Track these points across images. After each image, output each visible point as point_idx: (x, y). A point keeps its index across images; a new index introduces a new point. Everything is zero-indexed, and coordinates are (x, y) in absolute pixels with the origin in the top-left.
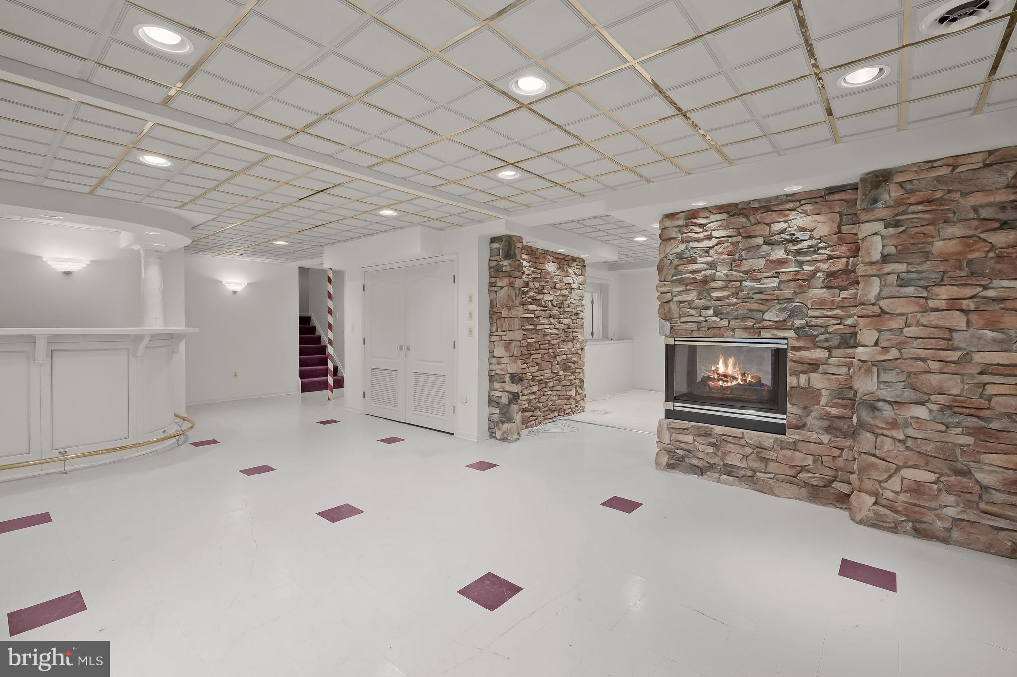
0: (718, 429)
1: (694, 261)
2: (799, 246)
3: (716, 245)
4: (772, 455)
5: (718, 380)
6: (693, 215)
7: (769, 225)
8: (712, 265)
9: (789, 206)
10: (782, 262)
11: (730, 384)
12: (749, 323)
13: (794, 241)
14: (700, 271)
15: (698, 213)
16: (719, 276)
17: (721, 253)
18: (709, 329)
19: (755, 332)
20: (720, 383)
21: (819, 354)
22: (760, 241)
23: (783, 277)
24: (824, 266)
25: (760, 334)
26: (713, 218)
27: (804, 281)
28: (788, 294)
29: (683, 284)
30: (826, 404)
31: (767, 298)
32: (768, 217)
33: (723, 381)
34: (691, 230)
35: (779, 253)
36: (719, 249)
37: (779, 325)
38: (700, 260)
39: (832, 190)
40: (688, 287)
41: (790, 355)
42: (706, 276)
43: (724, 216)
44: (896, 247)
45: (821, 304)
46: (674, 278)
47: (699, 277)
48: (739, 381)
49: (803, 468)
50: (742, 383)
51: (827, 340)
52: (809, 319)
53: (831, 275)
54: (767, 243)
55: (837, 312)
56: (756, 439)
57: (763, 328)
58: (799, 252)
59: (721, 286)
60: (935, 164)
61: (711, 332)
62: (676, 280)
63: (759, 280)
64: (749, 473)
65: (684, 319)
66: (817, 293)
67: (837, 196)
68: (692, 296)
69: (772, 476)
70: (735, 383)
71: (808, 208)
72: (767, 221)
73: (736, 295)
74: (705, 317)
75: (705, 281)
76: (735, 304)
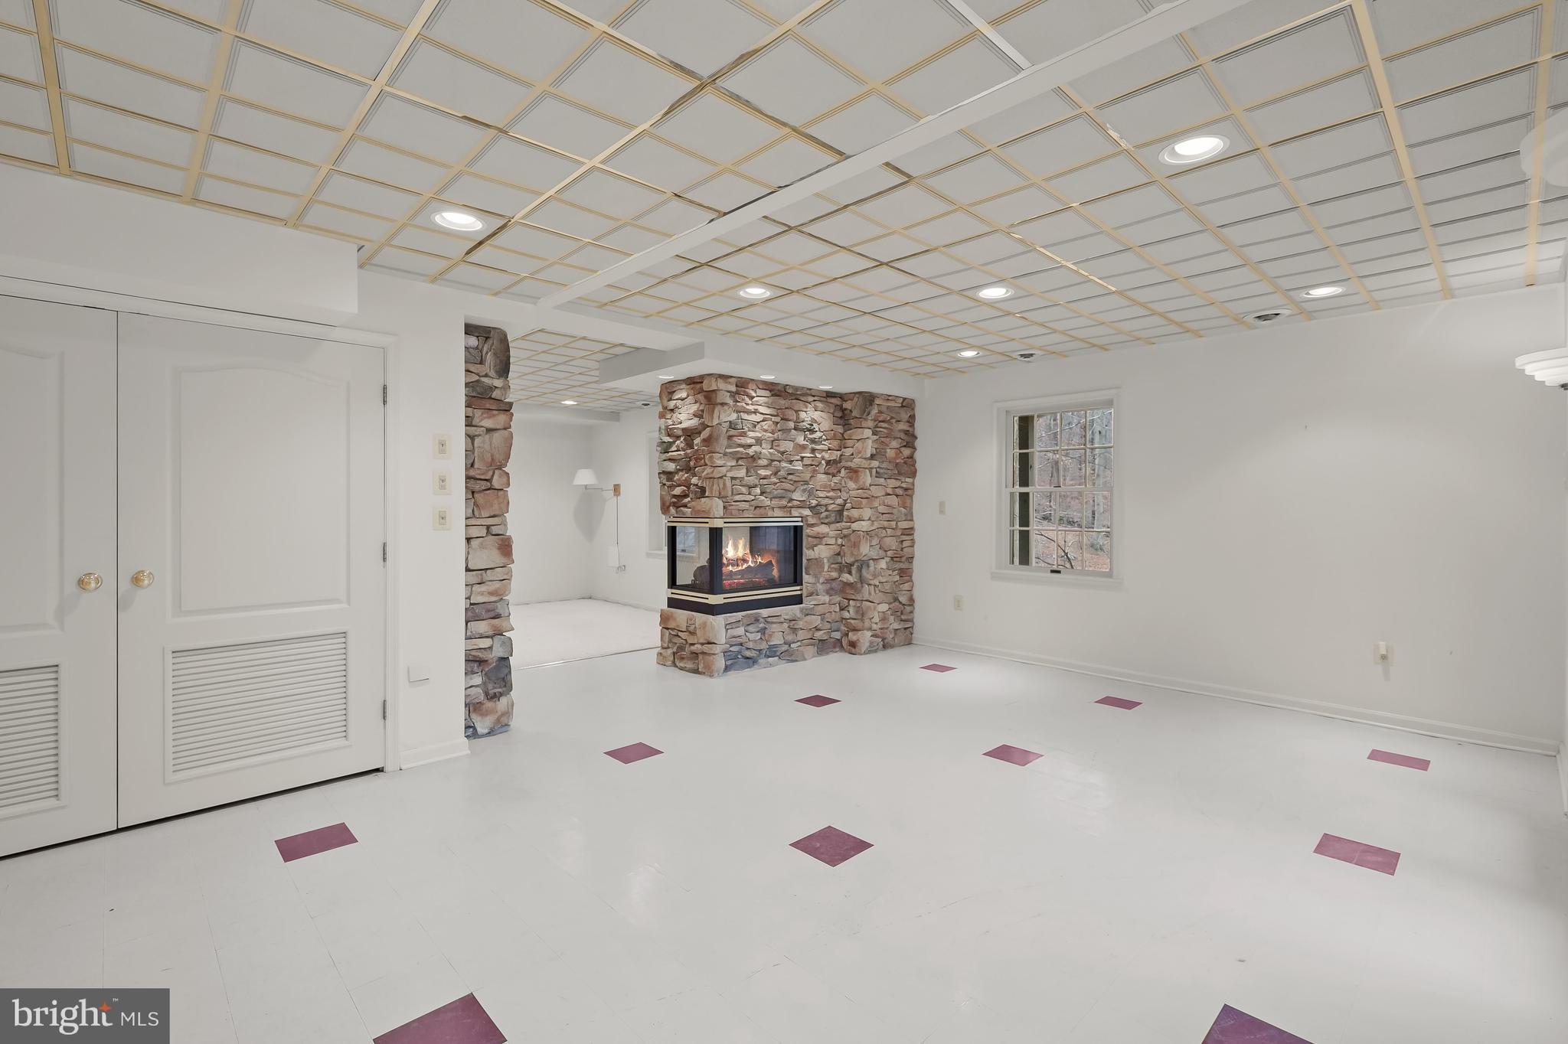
0: (765, 612)
1: (743, 435)
2: (814, 436)
3: (762, 421)
4: (801, 624)
5: (728, 565)
6: (742, 384)
7: (796, 412)
8: (759, 441)
9: (810, 399)
10: (804, 448)
11: (740, 568)
12: (784, 502)
13: (812, 431)
14: (750, 446)
15: (749, 383)
16: (765, 454)
17: (766, 431)
18: (755, 508)
19: (787, 511)
20: (730, 568)
21: (823, 529)
22: (791, 425)
23: (805, 461)
24: (827, 456)
25: (791, 514)
26: (760, 392)
27: (814, 467)
28: (807, 477)
29: (733, 458)
30: (828, 572)
31: (797, 479)
32: (798, 405)
33: (733, 565)
34: (743, 400)
35: (802, 439)
36: (766, 425)
37: (803, 504)
38: (751, 434)
39: (830, 395)
40: (740, 462)
41: (804, 531)
42: (756, 452)
43: (767, 393)
44: (876, 449)
45: (825, 487)
46: (728, 450)
47: (751, 451)
48: (750, 563)
49: (817, 629)
50: (752, 565)
51: (827, 517)
52: (819, 499)
53: (828, 463)
54: (795, 429)
55: (831, 494)
56: (790, 613)
57: (793, 507)
58: (813, 441)
59: (766, 464)
60: (890, 398)
61: (758, 511)
62: (730, 453)
63: (792, 462)
64: (786, 647)
65: (737, 498)
66: (822, 478)
67: (834, 400)
68: (742, 473)
69: (799, 643)
70: (745, 566)
71: (819, 405)
72: (796, 408)
73: (776, 474)
74: (755, 496)
75: (754, 458)
76: (775, 484)
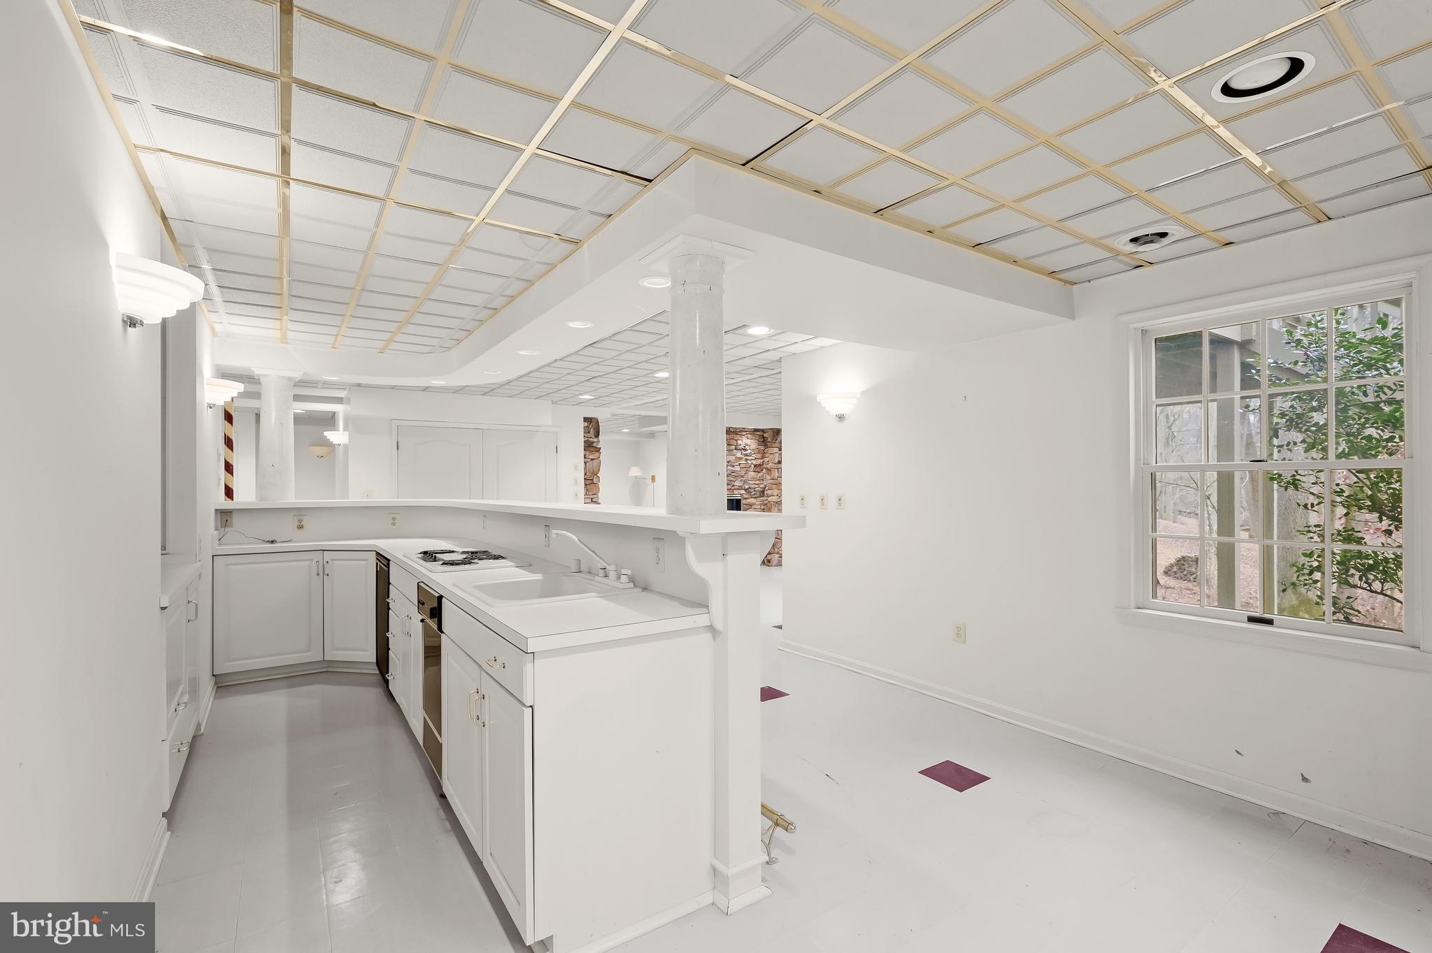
2: (747, 452)
7: (736, 440)
9: (744, 433)
10: (741, 458)
13: (745, 450)
21: (752, 500)
22: (735, 447)
23: (742, 466)
24: (754, 462)
25: (733, 493)
27: (747, 468)
28: (743, 473)
31: (737, 475)
32: (737, 437)
35: (739, 455)
37: (740, 488)
39: (756, 430)
41: (743, 502)
45: (753, 479)
51: (755, 494)
52: (750, 485)
53: (755, 466)
54: (736, 449)
57: (735, 489)
58: (746, 455)
63: (733, 466)
66: (752, 474)
67: (758, 433)
71: (749, 436)
